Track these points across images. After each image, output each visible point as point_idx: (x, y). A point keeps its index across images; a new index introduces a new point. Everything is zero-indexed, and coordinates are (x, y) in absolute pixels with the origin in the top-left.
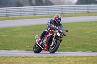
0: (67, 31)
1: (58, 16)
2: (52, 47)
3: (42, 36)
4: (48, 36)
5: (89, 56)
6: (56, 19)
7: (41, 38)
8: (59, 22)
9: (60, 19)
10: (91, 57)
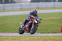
0: (41, 20)
1: (35, 10)
2: (32, 30)
3: (25, 23)
4: (29, 23)
5: (39, 36)
6: (34, 12)
7: (24, 24)
8: (36, 14)
9: (37, 12)
10: (40, 36)
